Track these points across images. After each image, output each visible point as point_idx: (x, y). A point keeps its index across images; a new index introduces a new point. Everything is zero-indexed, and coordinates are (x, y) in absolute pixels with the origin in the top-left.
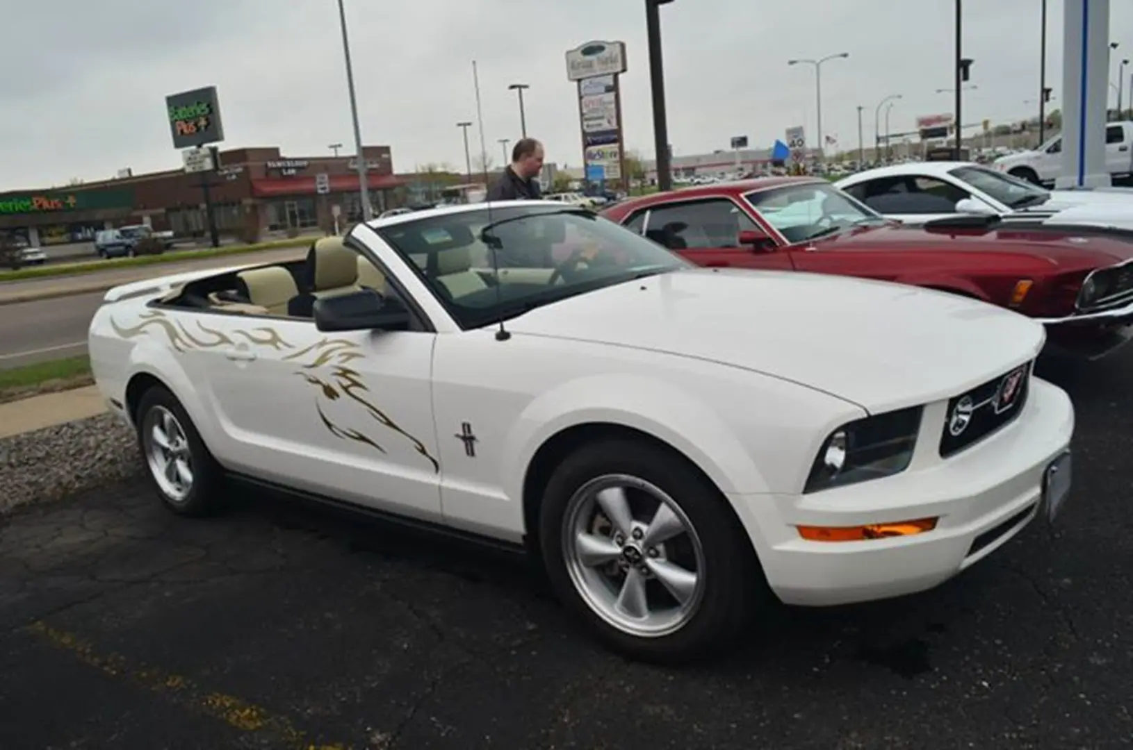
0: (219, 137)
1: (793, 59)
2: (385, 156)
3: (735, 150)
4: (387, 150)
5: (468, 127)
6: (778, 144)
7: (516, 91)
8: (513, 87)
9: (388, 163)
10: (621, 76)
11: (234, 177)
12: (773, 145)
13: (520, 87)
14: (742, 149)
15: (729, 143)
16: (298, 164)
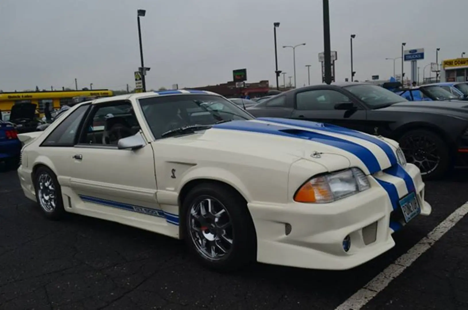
0: (246, 80)
1: (387, 58)
2: (267, 83)
3: (373, 81)
4: (268, 81)
5: (285, 75)
6: (392, 78)
7: (307, 67)
8: (306, 66)
9: (268, 85)
10: (335, 61)
11: (232, 88)
12: (389, 78)
13: (309, 66)
14: (376, 80)
15: (371, 78)
16: (248, 85)
